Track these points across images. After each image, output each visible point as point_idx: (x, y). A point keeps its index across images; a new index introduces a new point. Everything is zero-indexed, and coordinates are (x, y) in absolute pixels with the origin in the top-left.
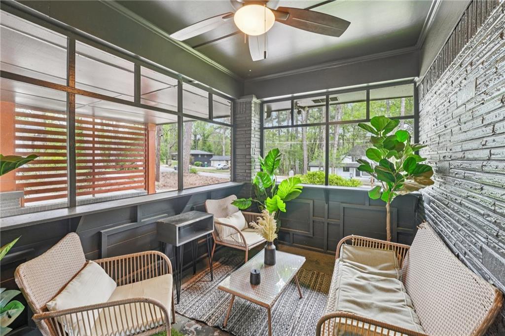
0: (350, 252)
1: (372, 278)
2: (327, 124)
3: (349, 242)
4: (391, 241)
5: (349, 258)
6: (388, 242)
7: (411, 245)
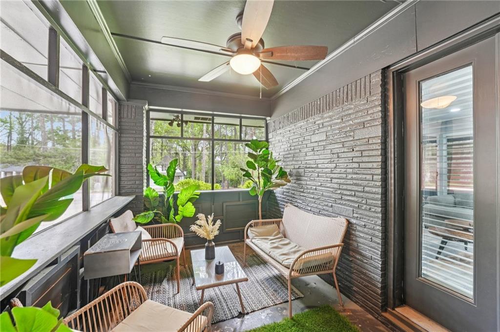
0: (256, 232)
1: (276, 241)
2: (212, 140)
3: (251, 226)
4: (262, 219)
5: (257, 236)
6: (261, 220)
7: (282, 218)
